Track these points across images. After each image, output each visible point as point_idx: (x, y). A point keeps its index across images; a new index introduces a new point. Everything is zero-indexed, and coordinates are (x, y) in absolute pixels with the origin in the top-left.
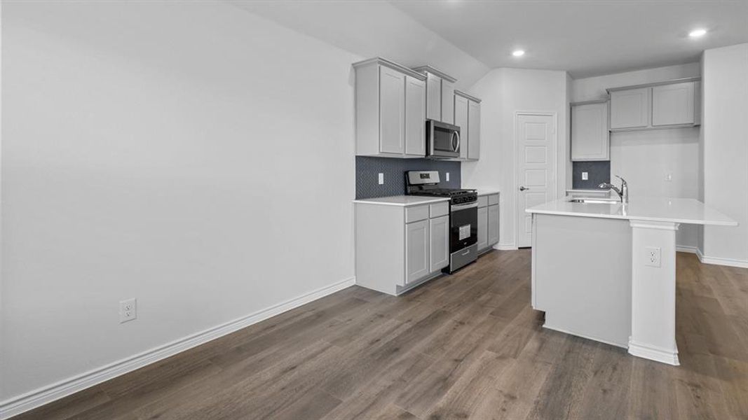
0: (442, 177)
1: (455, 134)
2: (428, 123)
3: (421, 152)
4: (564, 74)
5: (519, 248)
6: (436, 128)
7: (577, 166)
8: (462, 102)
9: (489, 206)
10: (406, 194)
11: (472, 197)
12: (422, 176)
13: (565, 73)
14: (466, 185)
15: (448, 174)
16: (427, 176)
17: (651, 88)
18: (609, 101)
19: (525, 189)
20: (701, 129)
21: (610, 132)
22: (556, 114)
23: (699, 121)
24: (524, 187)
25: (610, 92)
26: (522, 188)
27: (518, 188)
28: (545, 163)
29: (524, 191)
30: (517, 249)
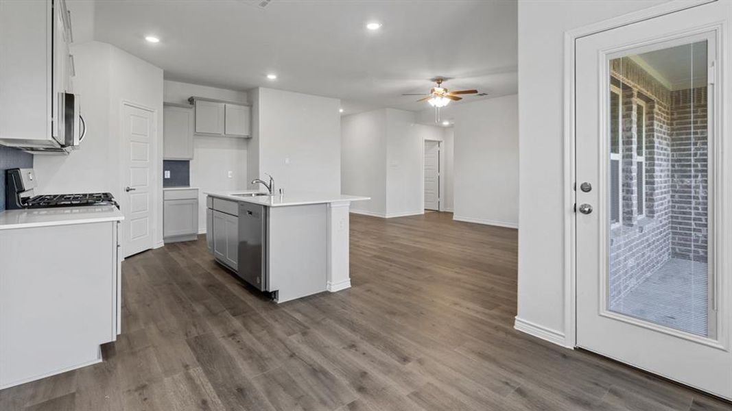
4: (161, 71)
5: (125, 258)
13: (163, 70)
17: (224, 104)
18: (194, 108)
19: (131, 189)
20: (252, 140)
21: (195, 135)
22: (156, 111)
23: (251, 134)
24: (131, 188)
25: (195, 100)
26: (128, 189)
27: (124, 188)
28: (147, 160)
29: (130, 191)
30: (124, 260)
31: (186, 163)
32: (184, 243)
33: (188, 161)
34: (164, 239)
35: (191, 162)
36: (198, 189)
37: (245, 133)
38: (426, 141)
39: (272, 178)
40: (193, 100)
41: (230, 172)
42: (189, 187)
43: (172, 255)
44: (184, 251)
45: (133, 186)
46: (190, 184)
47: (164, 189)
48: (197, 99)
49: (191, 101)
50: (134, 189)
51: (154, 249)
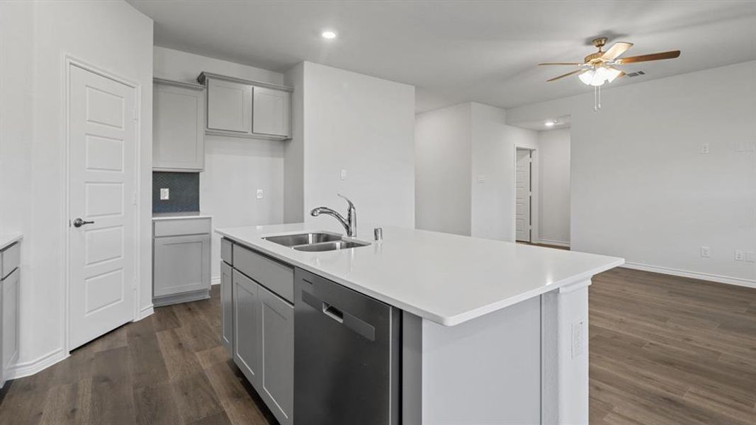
5: (71, 352)
7: (158, 179)
13: (151, 22)
17: (251, 87)
18: (205, 90)
19: (85, 223)
20: (292, 144)
21: (207, 134)
23: (291, 134)
24: (84, 220)
25: (206, 78)
26: (77, 222)
27: (70, 221)
28: (121, 170)
29: (83, 227)
30: (69, 355)
31: (194, 177)
32: (187, 306)
33: (198, 173)
34: (154, 300)
35: (200, 174)
36: (210, 218)
37: (282, 132)
38: (518, 149)
39: (351, 204)
40: (204, 77)
41: (259, 191)
42: (198, 215)
43: (160, 341)
44: (183, 327)
45: (89, 216)
46: (201, 209)
47: (154, 218)
48: (210, 77)
49: (202, 79)
50: (92, 222)
51: (136, 322)
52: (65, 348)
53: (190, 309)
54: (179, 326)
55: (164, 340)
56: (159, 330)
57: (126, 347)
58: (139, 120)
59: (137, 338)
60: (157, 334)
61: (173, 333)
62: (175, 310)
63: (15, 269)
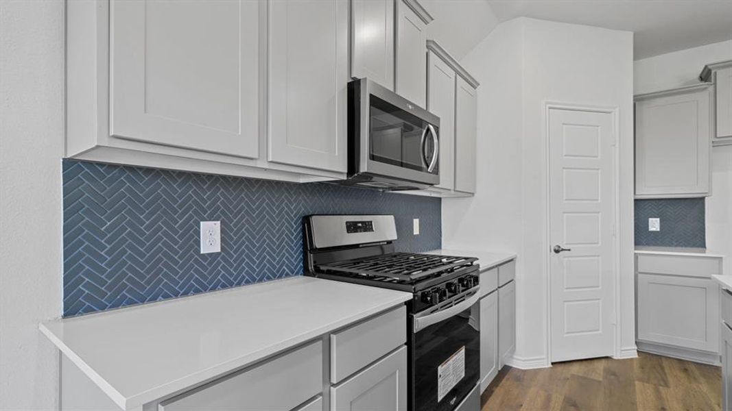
0: (403, 226)
1: (428, 130)
2: (353, 89)
3: (334, 164)
4: (628, 38)
5: (553, 364)
6: (374, 101)
7: (643, 207)
8: (442, 75)
9: (499, 287)
10: (306, 272)
11: (467, 279)
12: (352, 228)
13: (631, 34)
14: (452, 246)
15: (416, 222)
16: (367, 227)
18: (711, 88)
19: (563, 250)
21: (715, 145)
22: (617, 109)
24: (562, 247)
25: (713, 72)
26: (557, 248)
27: (550, 247)
28: (597, 200)
29: (561, 253)
30: (550, 366)
31: (697, 204)
32: (684, 365)
33: (703, 198)
34: (638, 343)
35: (707, 201)
40: (710, 71)
42: (705, 252)
43: (638, 391)
44: (672, 389)
45: (567, 244)
46: (707, 246)
47: (636, 252)
48: (719, 68)
49: (706, 76)
50: (569, 250)
51: (615, 360)
52: (548, 358)
53: (686, 370)
54: (667, 385)
55: (643, 393)
56: (640, 380)
57: (600, 382)
58: (617, 145)
59: (612, 377)
60: (637, 383)
61: (657, 391)
62: (665, 363)
63: (511, 281)
